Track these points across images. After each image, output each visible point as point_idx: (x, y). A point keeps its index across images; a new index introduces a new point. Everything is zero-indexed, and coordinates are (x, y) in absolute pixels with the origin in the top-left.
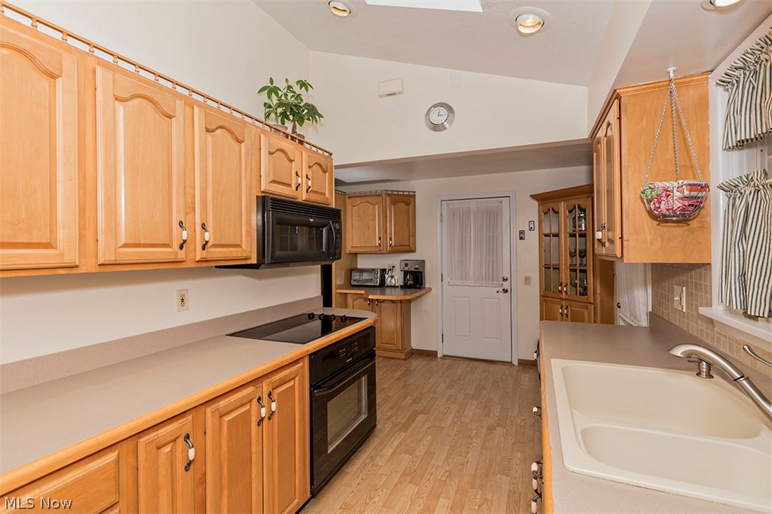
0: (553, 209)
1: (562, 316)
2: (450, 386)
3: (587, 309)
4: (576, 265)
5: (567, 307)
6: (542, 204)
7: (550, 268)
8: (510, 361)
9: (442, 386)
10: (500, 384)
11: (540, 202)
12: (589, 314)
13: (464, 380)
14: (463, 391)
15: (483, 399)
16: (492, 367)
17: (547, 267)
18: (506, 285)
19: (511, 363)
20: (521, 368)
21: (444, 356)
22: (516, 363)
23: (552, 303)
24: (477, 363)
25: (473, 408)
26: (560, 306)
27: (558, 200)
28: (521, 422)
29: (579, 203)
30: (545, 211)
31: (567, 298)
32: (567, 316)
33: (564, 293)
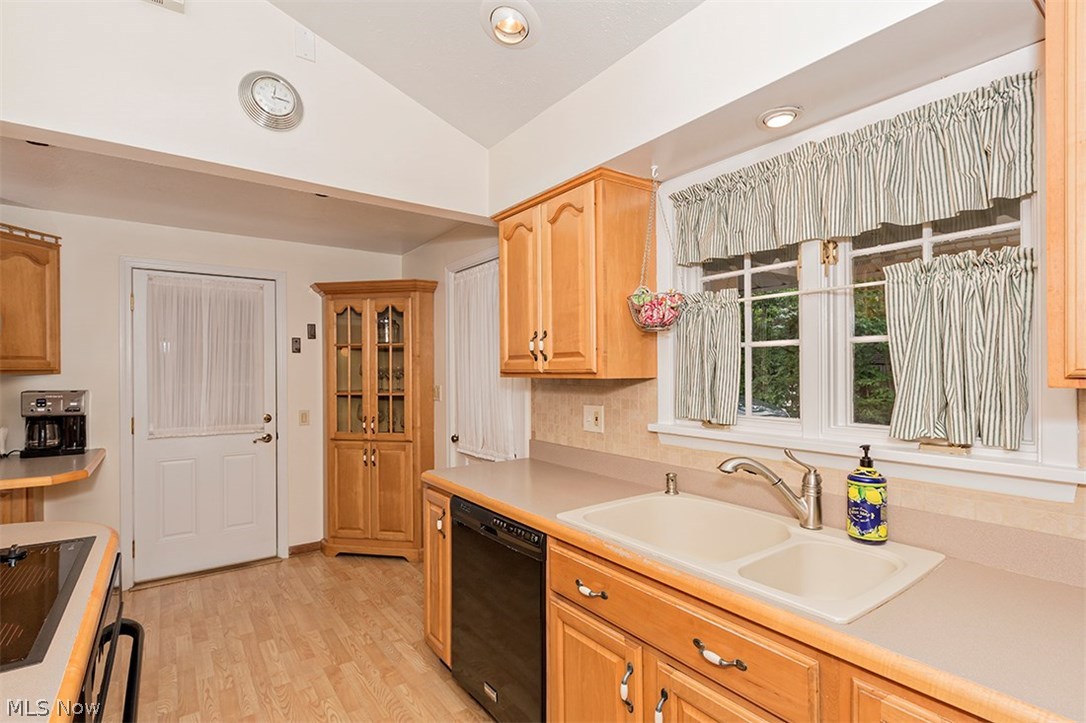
0: (352, 309)
1: (366, 465)
2: (198, 636)
3: (404, 449)
4: (388, 390)
5: (374, 451)
6: (333, 299)
7: (346, 396)
8: (274, 554)
9: (183, 644)
10: (286, 596)
11: (330, 296)
12: (407, 457)
13: (217, 613)
14: (231, 633)
15: (280, 632)
16: (251, 574)
17: (341, 397)
18: (269, 428)
19: (276, 557)
20: (297, 559)
21: (136, 584)
22: (284, 554)
23: (350, 448)
24: (218, 577)
25: (275, 654)
26: (362, 452)
27: (363, 295)
28: (365, 640)
29: (394, 304)
30: (340, 311)
31: (374, 437)
32: (374, 465)
33: (369, 432)
